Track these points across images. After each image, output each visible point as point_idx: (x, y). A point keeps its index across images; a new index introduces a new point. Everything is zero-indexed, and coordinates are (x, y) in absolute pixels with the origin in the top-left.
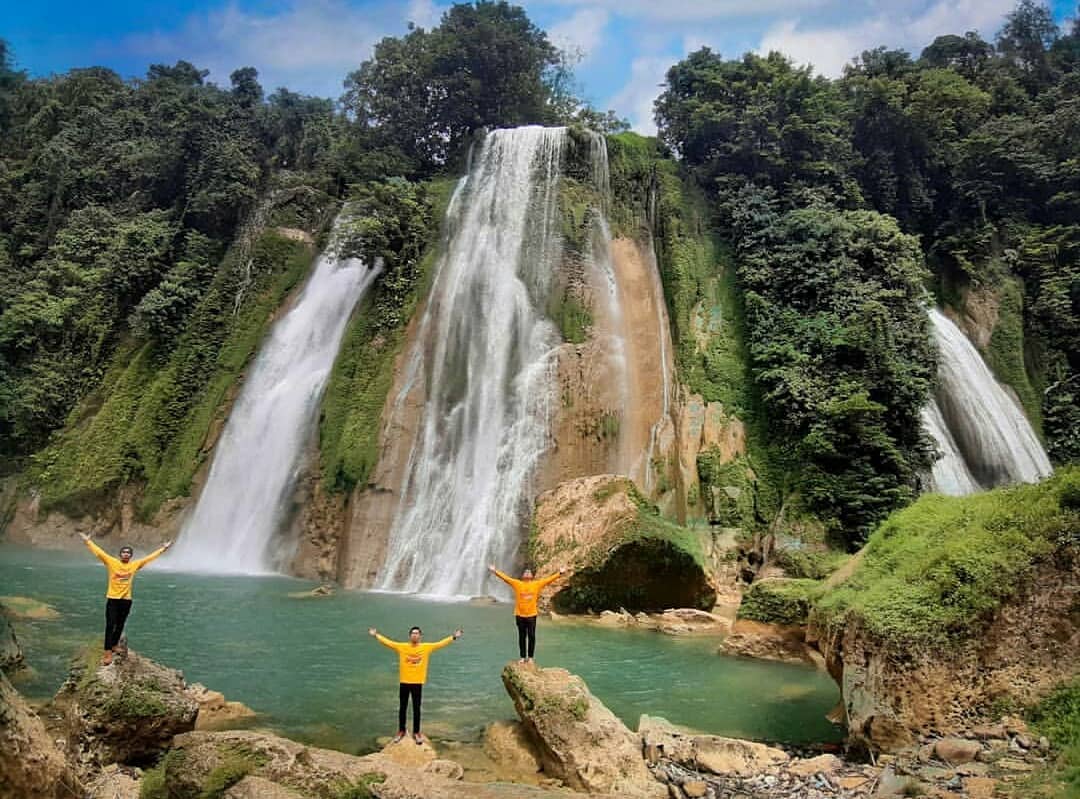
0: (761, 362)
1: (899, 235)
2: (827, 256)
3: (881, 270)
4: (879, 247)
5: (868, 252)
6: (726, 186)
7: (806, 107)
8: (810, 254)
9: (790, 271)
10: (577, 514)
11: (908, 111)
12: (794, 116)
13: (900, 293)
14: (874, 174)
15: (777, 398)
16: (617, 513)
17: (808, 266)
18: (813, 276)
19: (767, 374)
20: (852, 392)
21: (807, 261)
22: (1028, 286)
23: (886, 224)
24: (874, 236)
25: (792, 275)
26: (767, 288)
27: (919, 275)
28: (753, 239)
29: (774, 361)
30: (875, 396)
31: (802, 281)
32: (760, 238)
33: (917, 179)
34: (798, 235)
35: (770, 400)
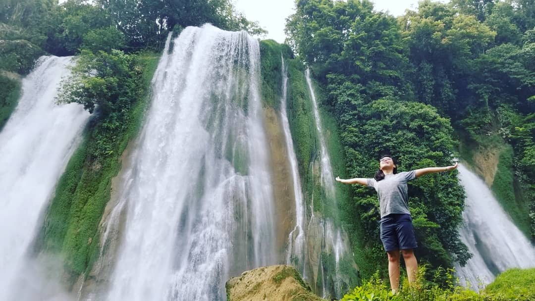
0: (359, 193)
1: (439, 118)
2: (396, 128)
3: (428, 139)
4: (427, 124)
5: (420, 127)
6: (332, 81)
7: (384, 36)
8: (386, 127)
9: (374, 137)
10: (262, 292)
11: (444, 41)
12: (377, 42)
13: (441, 153)
14: (420, 78)
15: (371, 216)
16: (291, 291)
17: (384, 134)
18: (388, 140)
19: (364, 201)
20: (416, 214)
21: (384, 131)
22: (516, 150)
23: (431, 111)
24: (424, 117)
25: (375, 139)
26: (360, 146)
27: (452, 143)
28: (351, 115)
29: (367, 193)
30: (431, 217)
31: (381, 143)
32: (354, 115)
33: (447, 83)
34: (379, 115)
35: (366, 218)
